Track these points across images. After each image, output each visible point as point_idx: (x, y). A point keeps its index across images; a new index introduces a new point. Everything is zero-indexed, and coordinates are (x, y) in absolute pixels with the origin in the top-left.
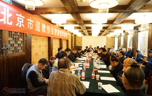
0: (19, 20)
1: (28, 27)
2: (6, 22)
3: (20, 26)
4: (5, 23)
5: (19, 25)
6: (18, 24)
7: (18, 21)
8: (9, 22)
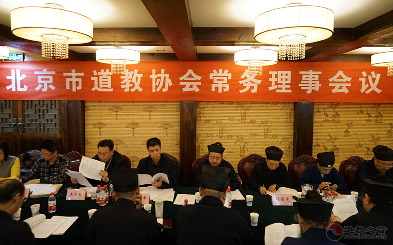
0: (42, 79)
1: (68, 88)
2: (16, 89)
3: (45, 90)
4: (14, 90)
5: (43, 87)
6: (40, 86)
7: (40, 81)
8: (22, 87)
